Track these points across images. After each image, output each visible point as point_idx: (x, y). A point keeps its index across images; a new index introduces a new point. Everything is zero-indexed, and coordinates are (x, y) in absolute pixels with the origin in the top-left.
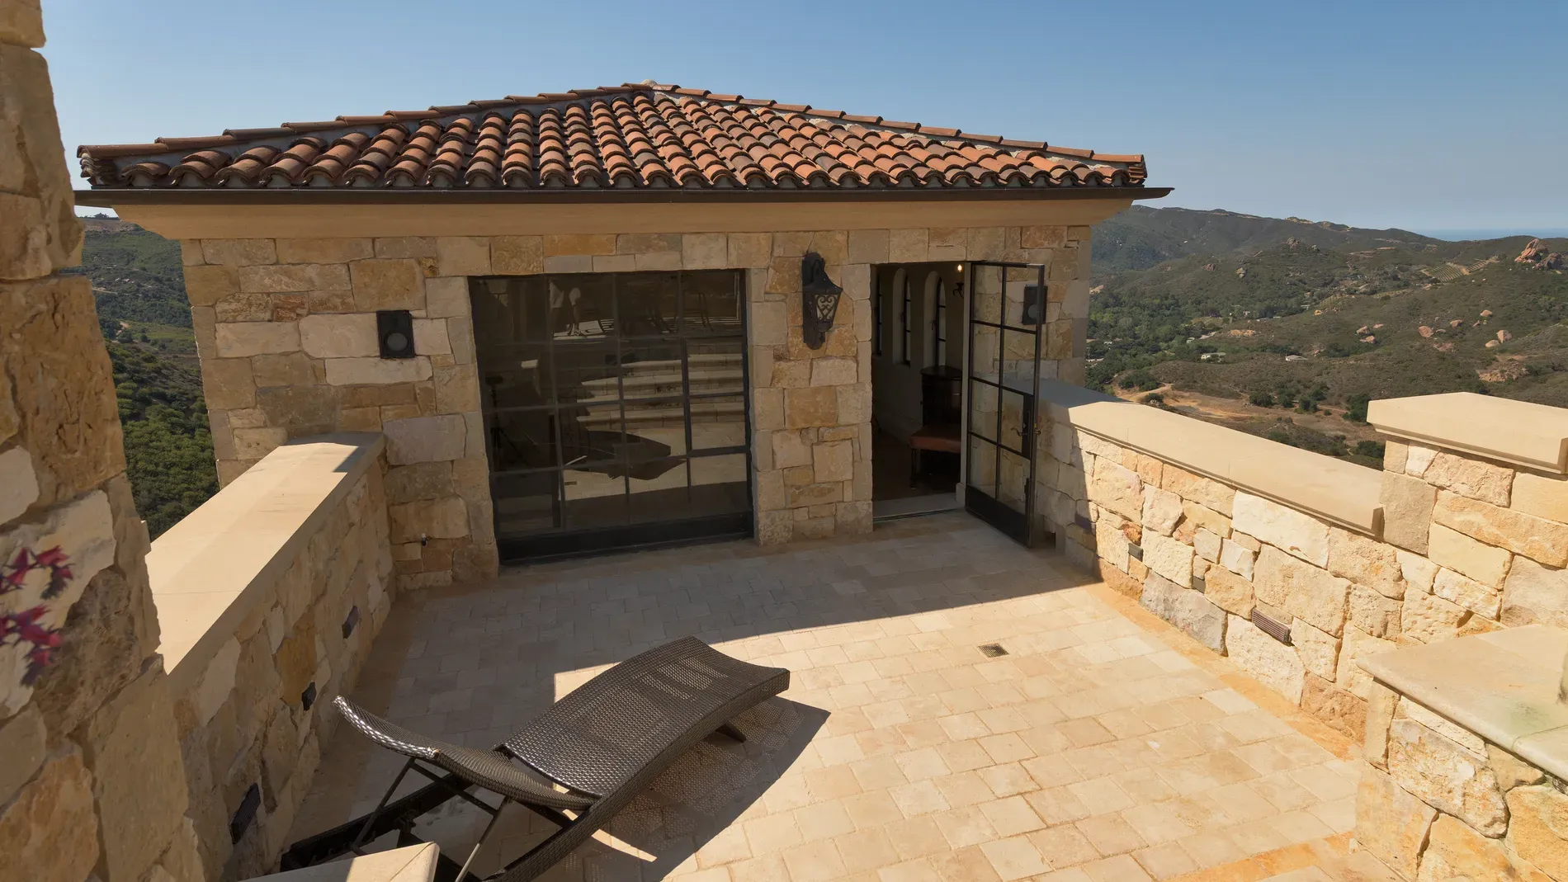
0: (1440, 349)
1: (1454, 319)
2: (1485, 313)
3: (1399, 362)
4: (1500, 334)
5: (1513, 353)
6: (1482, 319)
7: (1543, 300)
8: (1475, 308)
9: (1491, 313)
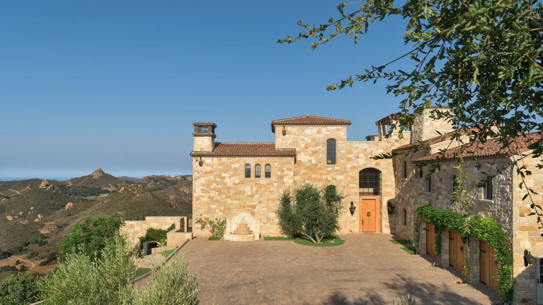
0: (23, 223)
1: (20, 211)
2: (32, 208)
3: (7, 231)
4: (39, 216)
5: (50, 221)
6: (31, 210)
7: (51, 202)
8: (28, 207)
9: (34, 208)
